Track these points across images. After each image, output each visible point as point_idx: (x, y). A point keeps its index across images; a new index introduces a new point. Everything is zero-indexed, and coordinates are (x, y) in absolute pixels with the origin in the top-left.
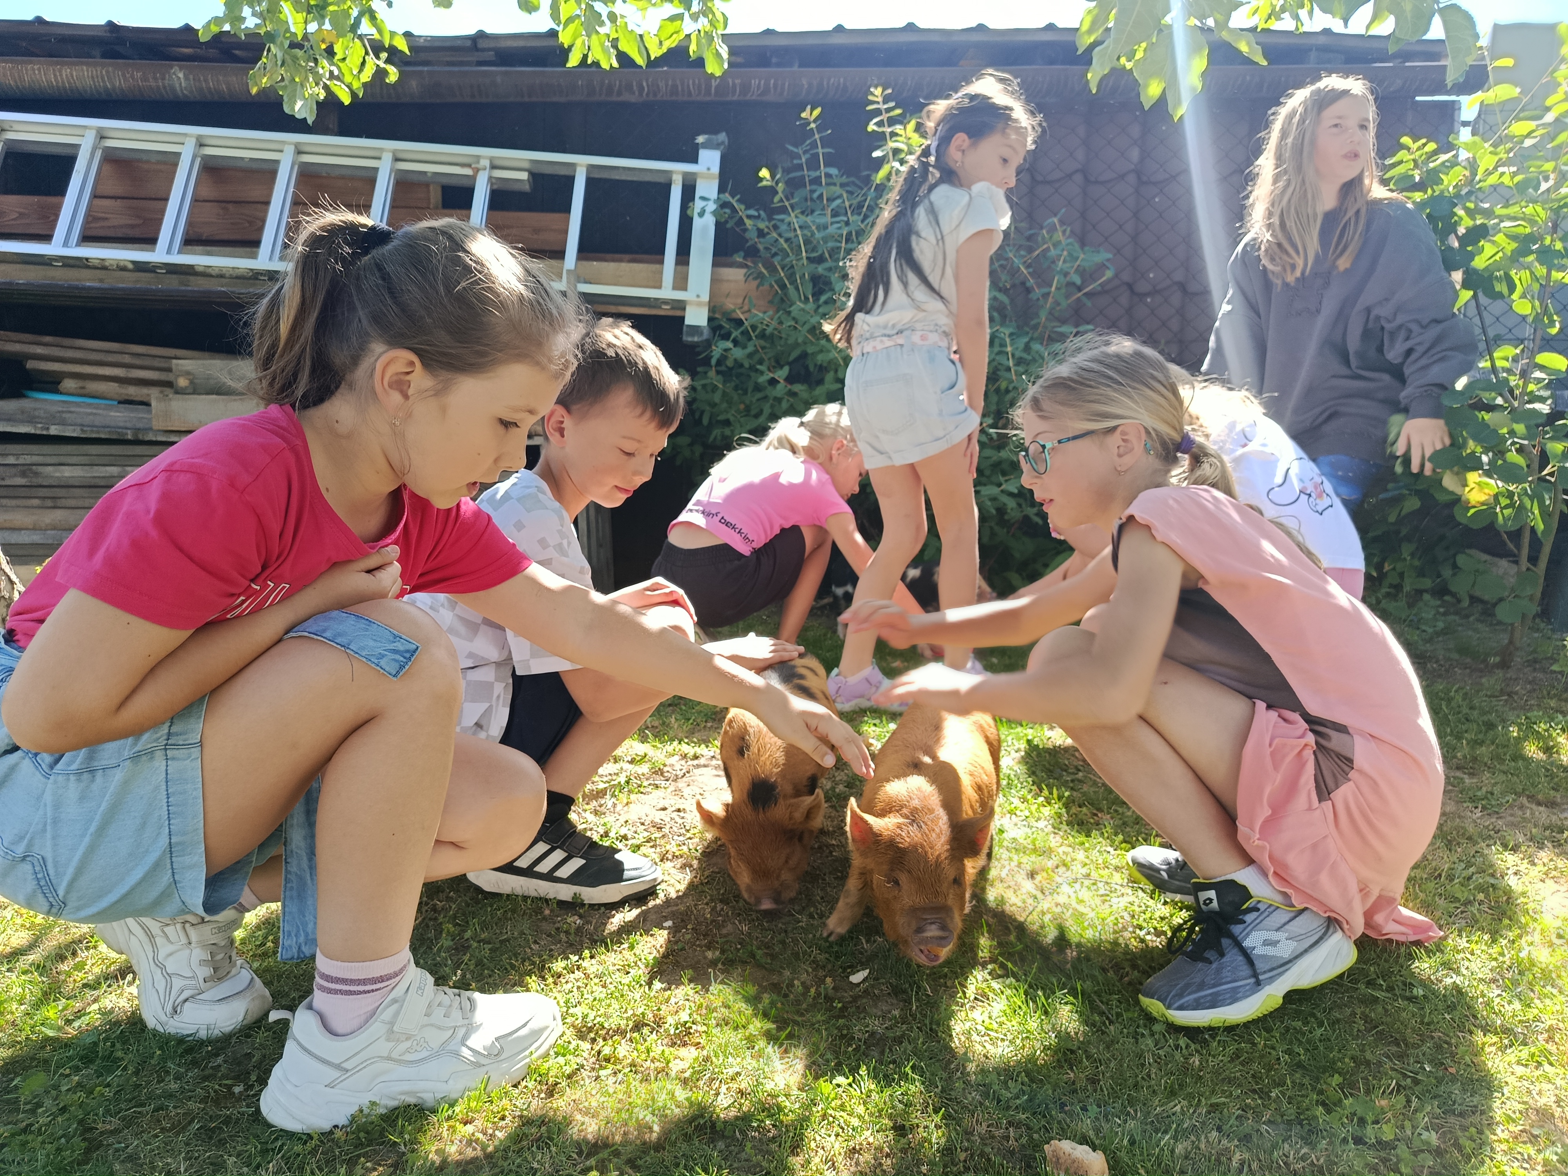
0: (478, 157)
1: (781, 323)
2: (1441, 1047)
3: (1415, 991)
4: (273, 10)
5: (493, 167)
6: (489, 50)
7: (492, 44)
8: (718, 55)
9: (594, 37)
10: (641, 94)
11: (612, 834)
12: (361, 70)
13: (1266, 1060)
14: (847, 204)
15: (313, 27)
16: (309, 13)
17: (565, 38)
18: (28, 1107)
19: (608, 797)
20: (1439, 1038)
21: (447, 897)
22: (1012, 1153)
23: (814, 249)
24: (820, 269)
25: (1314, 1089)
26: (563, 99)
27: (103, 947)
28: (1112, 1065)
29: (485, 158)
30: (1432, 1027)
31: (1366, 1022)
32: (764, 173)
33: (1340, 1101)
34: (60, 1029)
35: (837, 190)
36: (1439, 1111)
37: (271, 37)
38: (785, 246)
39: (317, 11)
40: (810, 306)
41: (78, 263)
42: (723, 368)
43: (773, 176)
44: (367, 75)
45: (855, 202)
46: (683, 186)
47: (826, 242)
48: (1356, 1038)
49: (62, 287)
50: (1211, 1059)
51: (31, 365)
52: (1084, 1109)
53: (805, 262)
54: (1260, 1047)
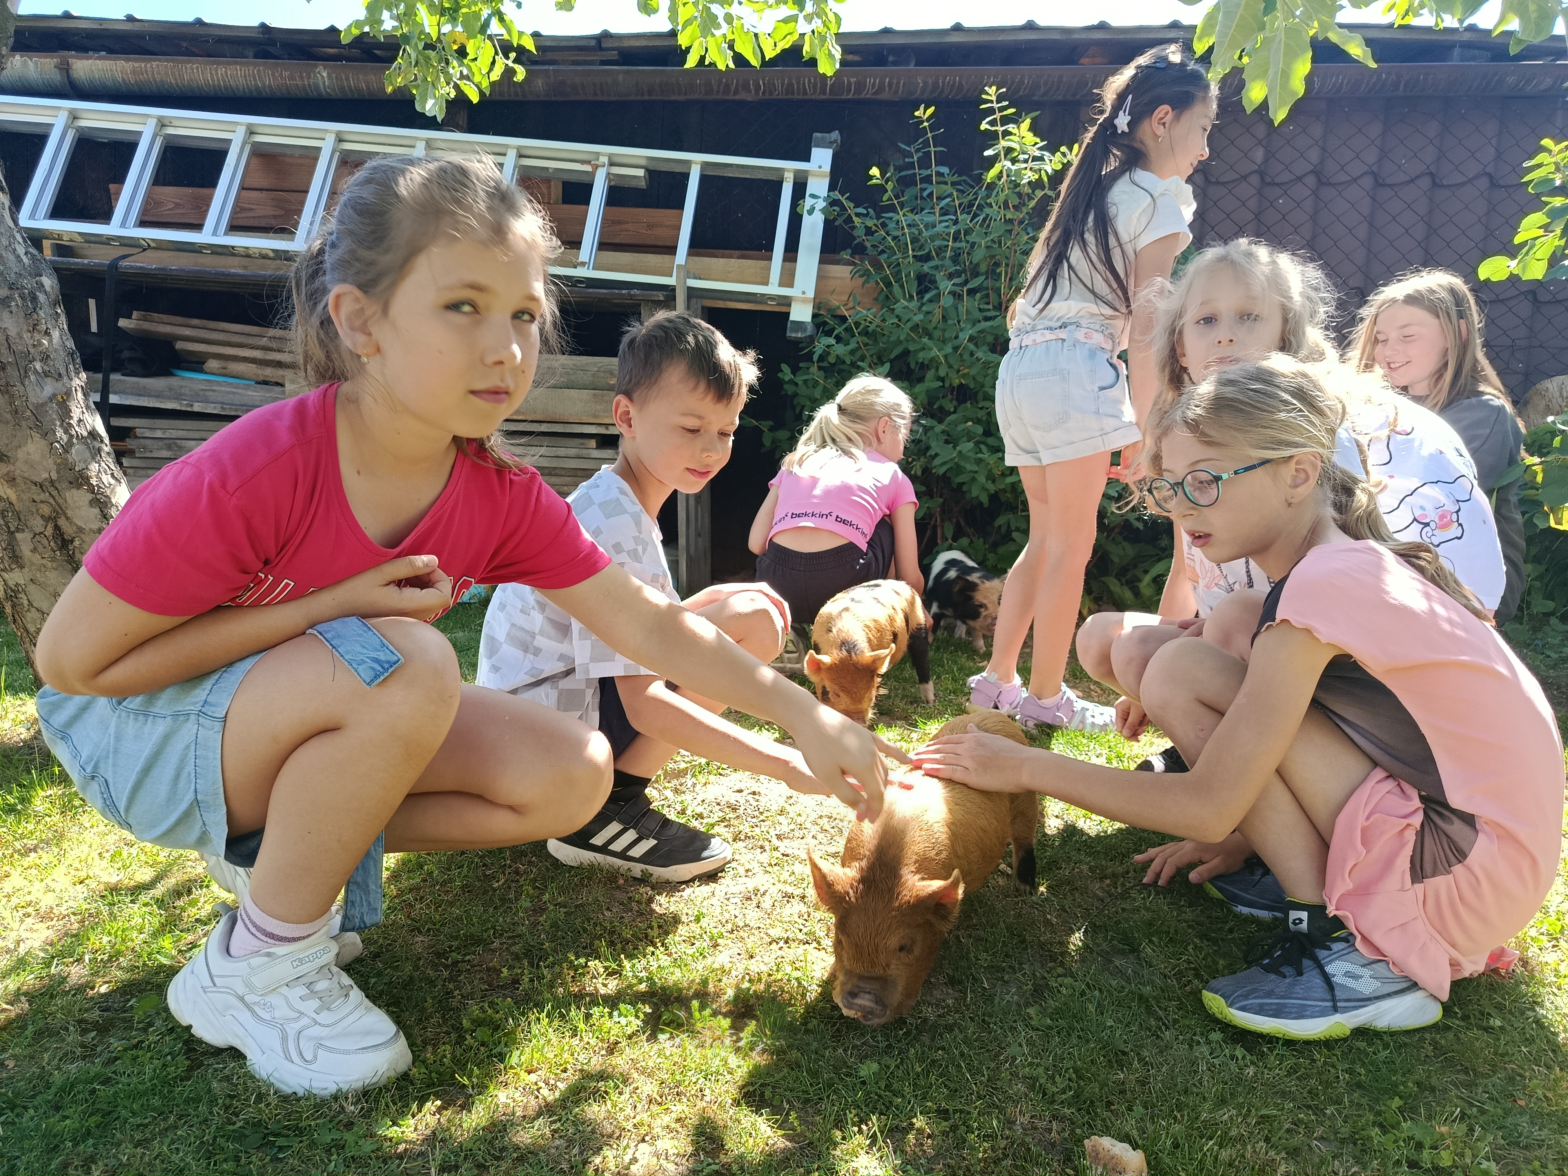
0: (598, 154)
1: (884, 320)
2: (1514, 1079)
3: (1491, 1022)
4: (410, 14)
5: (612, 164)
6: (613, 49)
7: (616, 44)
8: (831, 55)
9: (709, 38)
10: (757, 93)
11: (688, 812)
12: (491, 69)
13: (1324, 1077)
14: (957, 203)
15: (446, 28)
16: (442, 15)
17: (683, 41)
18: (141, 1026)
19: (689, 776)
20: (1513, 1069)
21: (529, 862)
22: (1053, 1145)
23: (921, 248)
24: (926, 268)
25: (1371, 1109)
26: (681, 98)
27: (214, 887)
28: (1164, 1069)
29: (604, 155)
30: (1507, 1059)
31: (1435, 1048)
32: (875, 171)
33: (1399, 1123)
34: (173, 958)
35: (948, 189)
36: (1502, 1142)
37: (406, 38)
38: (893, 244)
39: (451, 13)
40: (914, 304)
41: (225, 251)
42: (825, 364)
43: (883, 174)
44: (495, 76)
45: (965, 201)
46: (795, 184)
47: (933, 241)
48: (1424, 1063)
49: (209, 273)
50: (1266, 1071)
51: (180, 345)
52: (1130, 1109)
53: (911, 259)
54: (1319, 1064)
